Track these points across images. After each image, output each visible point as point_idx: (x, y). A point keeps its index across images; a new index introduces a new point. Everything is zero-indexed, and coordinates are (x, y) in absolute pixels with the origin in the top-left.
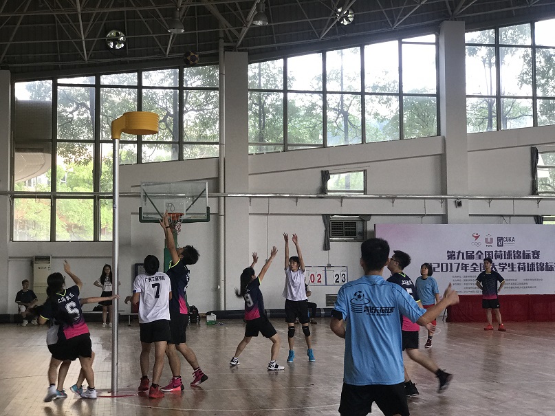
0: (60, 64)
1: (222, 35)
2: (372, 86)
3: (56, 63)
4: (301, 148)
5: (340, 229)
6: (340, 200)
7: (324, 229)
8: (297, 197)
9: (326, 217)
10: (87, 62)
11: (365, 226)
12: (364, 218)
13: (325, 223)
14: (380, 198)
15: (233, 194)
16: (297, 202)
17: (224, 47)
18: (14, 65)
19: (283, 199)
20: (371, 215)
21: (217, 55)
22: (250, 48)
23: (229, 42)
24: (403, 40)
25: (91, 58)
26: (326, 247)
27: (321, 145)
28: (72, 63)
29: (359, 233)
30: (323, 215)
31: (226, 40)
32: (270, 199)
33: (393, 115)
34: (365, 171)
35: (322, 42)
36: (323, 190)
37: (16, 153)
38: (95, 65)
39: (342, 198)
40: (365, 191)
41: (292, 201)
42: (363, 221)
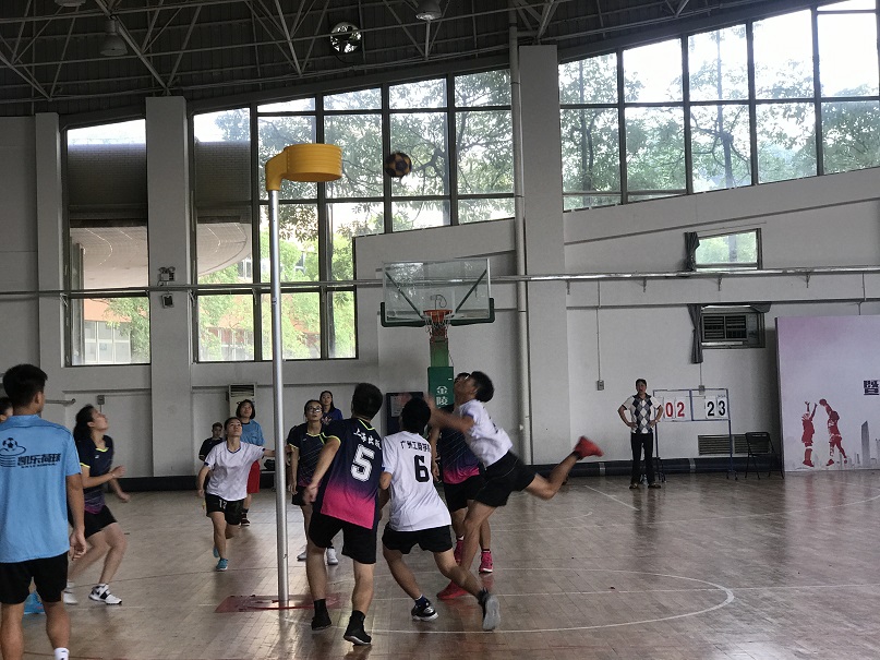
0: (260, 81)
1: (513, 19)
2: (771, 88)
3: (254, 81)
4: (651, 197)
5: (719, 327)
6: (716, 280)
7: (691, 328)
8: (645, 279)
9: (694, 309)
10: (301, 77)
11: (760, 321)
12: (760, 308)
13: (692, 319)
14: (785, 274)
15: (540, 276)
16: (645, 285)
17: (519, 39)
18: (190, 88)
19: (621, 282)
20: (770, 303)
21: (507, 53)
22: (561, 38)
23: (527, 30)
24: (819, 9)
25: (308, 70)
26: (696, 358)
27: (683, 190)
28: (279, 79)
29: (752, 333)
30: (689, 305)
31: (521, 26)
32: (601, 283)
33: (808, 134)
34: (758, 231)
35: (681, 21)
36: (689, 264)
37: (198, 225)
38: (315, 80)
39: (720, 276)
40: (759, 264)
41: (637, 285)
42: (758, 313)
